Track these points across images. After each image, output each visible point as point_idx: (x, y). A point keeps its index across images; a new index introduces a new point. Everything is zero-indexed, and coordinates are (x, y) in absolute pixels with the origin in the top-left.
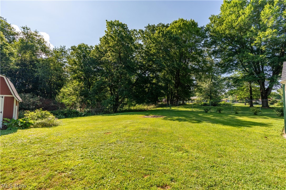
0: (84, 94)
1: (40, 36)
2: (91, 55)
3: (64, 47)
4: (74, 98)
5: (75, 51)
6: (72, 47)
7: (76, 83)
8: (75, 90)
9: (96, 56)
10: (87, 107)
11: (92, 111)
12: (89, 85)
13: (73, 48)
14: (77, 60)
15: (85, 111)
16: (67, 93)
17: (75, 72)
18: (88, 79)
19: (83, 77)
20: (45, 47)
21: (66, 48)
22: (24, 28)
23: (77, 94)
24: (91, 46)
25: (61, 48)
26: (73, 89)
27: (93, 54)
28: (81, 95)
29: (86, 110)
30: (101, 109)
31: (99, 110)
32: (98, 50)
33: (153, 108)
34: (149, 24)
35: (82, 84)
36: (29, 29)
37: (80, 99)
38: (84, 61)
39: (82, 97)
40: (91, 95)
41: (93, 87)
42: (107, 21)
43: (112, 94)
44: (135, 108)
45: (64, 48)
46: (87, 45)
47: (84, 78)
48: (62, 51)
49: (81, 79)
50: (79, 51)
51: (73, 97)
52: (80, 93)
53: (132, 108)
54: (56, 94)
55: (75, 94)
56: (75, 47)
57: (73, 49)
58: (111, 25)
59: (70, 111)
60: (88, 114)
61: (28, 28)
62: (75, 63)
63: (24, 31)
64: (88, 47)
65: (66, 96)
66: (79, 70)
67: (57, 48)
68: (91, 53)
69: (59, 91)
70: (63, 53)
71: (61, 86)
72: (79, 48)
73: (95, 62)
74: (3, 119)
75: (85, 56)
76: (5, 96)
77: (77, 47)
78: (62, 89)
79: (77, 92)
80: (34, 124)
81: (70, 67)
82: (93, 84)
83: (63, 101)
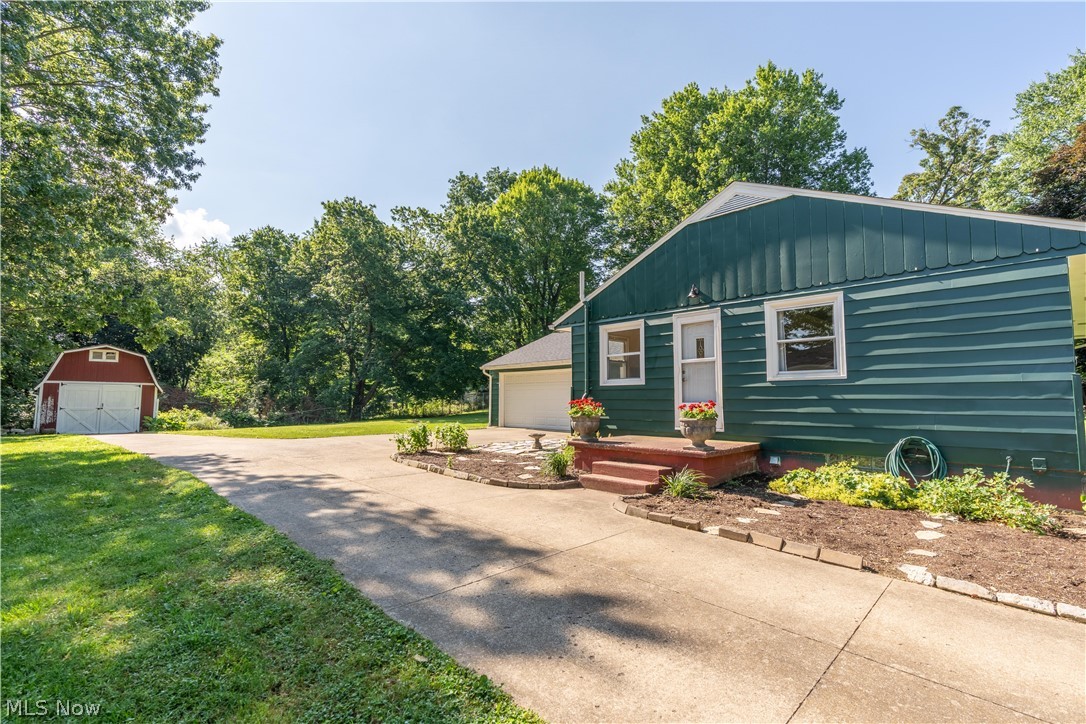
0: (270, 373)
2: (291, 266)
3: (214, 243)
4: (240, 383)
5: (245, 252)
6: (236, 240)
7: (247, 340)
8: (242, 360)
9: (303, 270)
10: (277, 409)
11: (288, 416)
12: (285, 345)
13: (240, 243)
14: (250, 276)
15: (271, 417)
16: (219, 368)
17: (243, 310)
18: (284, 329)
19: (266, 325)
20: (161, 244)
21: (220, 245)
23: (249, 372)
24: (291, 236)
25: (205, 245)
26: (238, 358)
27: (296, 264)
28: (261, 377)
29: (274, 414)
30: (315, 413)
31: (311, 416)
32: (309, 252)
33: (467, 411)
37: (257, 386)
38: (270, 278)
39: (264, 383)
40: (288, 375)
41: (296, 354)
45: (212, 245)
46: (280, 232)
47: (273, 328)
48: (210, 253)
49: (263, 329)
50: (259, 252)
51: (238, 383)
52: (259, 371)
54: (187, 373)
55: (243, 373)
56: (245, 240)
57: (239, 246)
58: (334, 210)
59: (230, 415)
60: (279, 423)
62: (245, 283)
64: (283, 238)
65: (217, 379)
66: (256, 304)
67: (193, 245)
68: (289, 262)
69: (196, 364)
70: (211, 259)
71: (203, 350)
72: (255, 243)
73: (302, 285)
74: (142, 418)
75: (272, 264)
76: (142, 384)
77: (252, 240)
78: (206, 359)
79: (252, 366)
80: (187, 426)
81: (230, 297)
82: (300, 343)
83: (208, 393)
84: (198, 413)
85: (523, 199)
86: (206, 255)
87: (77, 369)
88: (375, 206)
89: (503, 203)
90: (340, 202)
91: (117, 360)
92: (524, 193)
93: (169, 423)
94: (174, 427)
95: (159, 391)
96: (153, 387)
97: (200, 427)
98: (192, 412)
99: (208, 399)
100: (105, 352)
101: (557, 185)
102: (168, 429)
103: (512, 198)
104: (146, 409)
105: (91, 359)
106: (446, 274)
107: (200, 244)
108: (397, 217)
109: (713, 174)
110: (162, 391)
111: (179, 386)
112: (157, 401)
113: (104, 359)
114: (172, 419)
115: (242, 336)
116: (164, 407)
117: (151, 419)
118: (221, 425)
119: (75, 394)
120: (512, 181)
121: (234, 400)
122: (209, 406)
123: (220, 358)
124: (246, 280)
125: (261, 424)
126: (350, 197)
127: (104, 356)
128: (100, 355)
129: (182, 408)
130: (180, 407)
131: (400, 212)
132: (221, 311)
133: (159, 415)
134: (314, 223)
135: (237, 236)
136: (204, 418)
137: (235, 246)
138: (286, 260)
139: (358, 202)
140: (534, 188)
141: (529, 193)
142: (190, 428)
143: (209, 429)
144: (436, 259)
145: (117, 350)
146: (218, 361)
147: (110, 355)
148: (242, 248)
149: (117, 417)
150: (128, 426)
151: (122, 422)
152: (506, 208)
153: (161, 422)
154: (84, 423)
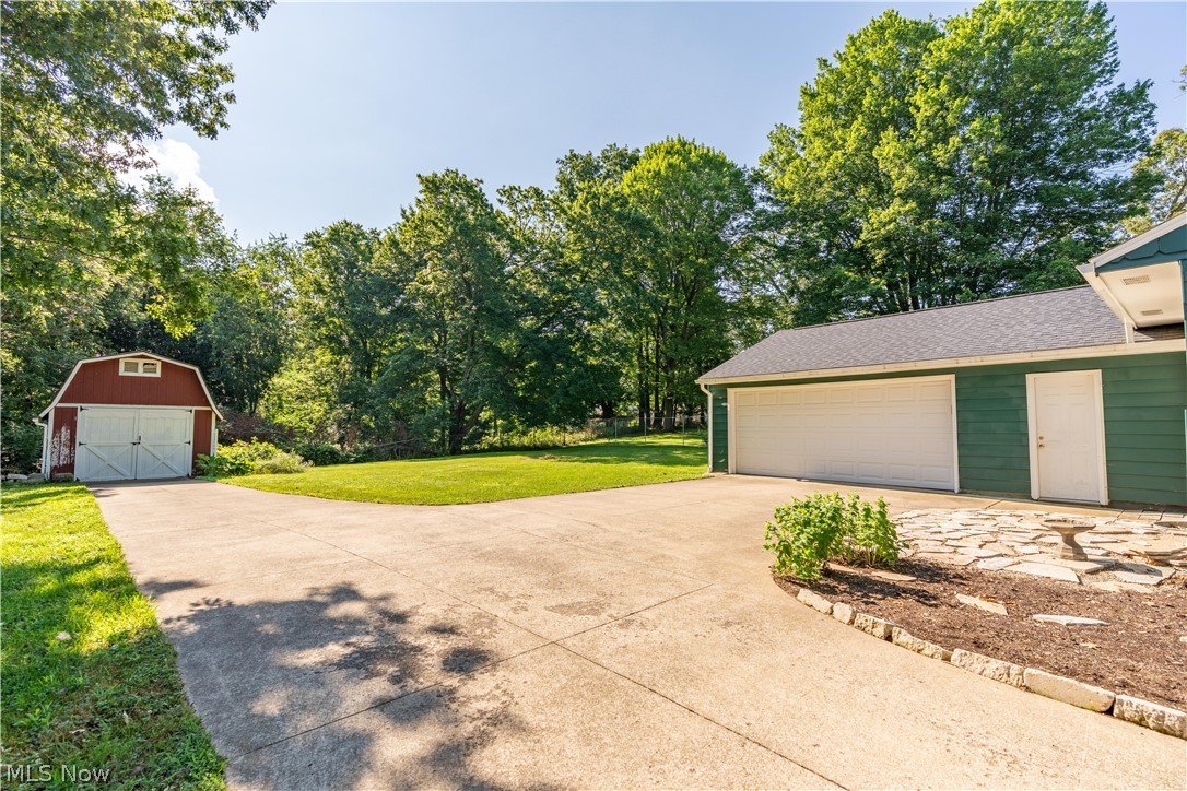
0: (352, 395)
1: (203, 203)
2: (374, 265)
3: (283, 239)
4: (317, 409)
5: (318, 251)
6: (308, 237)
7: (324, 356)
8: (319, 380)
9: (389, 270)
10: (363, 439)
11: (377, 449)
12: (366, 362)
13: (313, 240)
14: (325, 281)
15: (356, 451)
16: (290, 390)
17: (319, 320)
18: (365, 344)
19: (345, 338)
20: (222, 242)
21: (290, 243)
22: (151, 181)
23: (326, 394)
24: (373, 232)
25: (273, 241)
26: (312, 378)
27: (381, 262)
28: (343, 401)
29: (361, 447)
30: (408, 444)
31: (403, 448)
32: (395, 248)
33: (584, 440)
34: (572, 151)
35: (346, 364)
36: (166, 183)
37: (339, 412)
38: (348, 283)
39: (348, 407)
40: (374, 398)
41: (380, 373)
42: (419, 176)
43: (444, 392)
44: (526, 441)
45: (281, 242)
46: (358, 227)
47: (353, 342)
48: (279, 252)
49: (341, 343)
50: (335, 251)
51: (314, 407)
52: (340, 394)
53: (515, 441)
54: (255, 396)
55: (320, 396)
56: (319, 236)
57: (312, 244)
58: (432, 185)
59: (311, 450)
60: (367, 457)
61: (165, 180)
62: (320, 290)
63: (151, 188)
64: (362, 234)
65: (289, 402)
66: (332, 314)
67: (259, 243)
68: (373, 261)
69: (265, 386)
70: (280, 259)
71: (272, 368)
72: (331, 239)
73: (388, 287)
74: (195, 457)
75: (351, 265)
76: (194, 408)
77: (326, 236)
78: (275, 380)
79: (328, 387)
80: (256, 467)
81: (303, 305)
82: (383, 360)
83: (280, 419)
84: (271, 447)
85: (663, 172)
86: (275, 253)
87: (103, 387)
88: (482, 182)
89: (635, 180)
90: (439, 175)
91: (158, 374)
92: (665, 164)
93: (232, 464)
94: (240, 470)
95: (217, 419)
96: (210, 413)
97: (275, 470)
98: (263, 447)
99: (280, 427)
100: (141, 362)
101: (700, 157)
102: (231, 472)
103: (649, 171)
104: (201, 444)
105: (122, 372)
106: (567, 270)
107: (267, 241)
108: (504, 199)
109: (938, 121)
110: (221, 418)
111: (247, 411)
112: (215, 433)
113: (140, 373)
114: (235, 458)
115: (317, 352)
116: (225, 440)
117: (207, 458)
118: (302, 466)
119: (101, 424)
120: (634, 160)
121: (311, 428)
122: (283, 437)
123: (290, 378)
124: (320, 285)
125: (345, 461)
126: (451, 169)
127: (141, 368)
128: (134, 367)
129: (250, 442)
130: (247, 439)
131: (508, 193)
132: (293, 320)
133: (219, 451)
134: (400, 212)
135: (309, 231)
136: (279, 457)
137: (307, 244)
138: (367, 260)
139: (461, 175)
140: (676, 160)
141: (670, 165)
142: (260, 471)
143: (286, 471)
144: (556, 250)
145: (158, 360)
146: (288, 383)
147: (149, 367)
148: (315, 246)
149: (160, 456)
150: (175, 467)
151: (168, 462)
152: (639, 186)
153: (222, 461)
154: (114, 464)
